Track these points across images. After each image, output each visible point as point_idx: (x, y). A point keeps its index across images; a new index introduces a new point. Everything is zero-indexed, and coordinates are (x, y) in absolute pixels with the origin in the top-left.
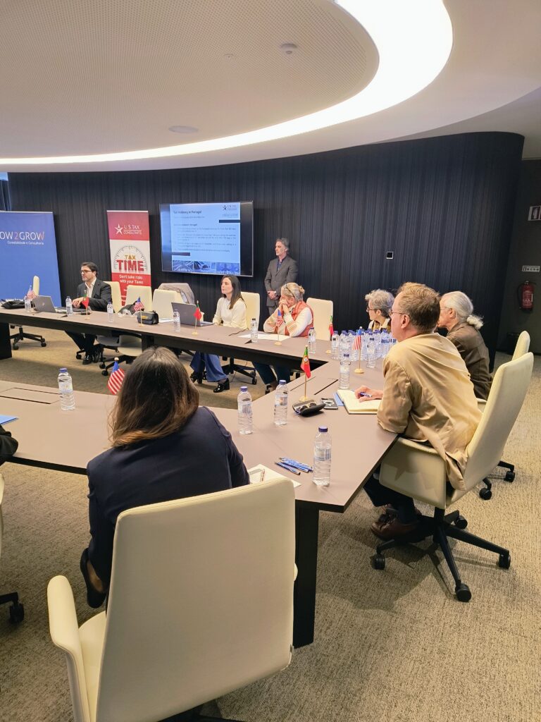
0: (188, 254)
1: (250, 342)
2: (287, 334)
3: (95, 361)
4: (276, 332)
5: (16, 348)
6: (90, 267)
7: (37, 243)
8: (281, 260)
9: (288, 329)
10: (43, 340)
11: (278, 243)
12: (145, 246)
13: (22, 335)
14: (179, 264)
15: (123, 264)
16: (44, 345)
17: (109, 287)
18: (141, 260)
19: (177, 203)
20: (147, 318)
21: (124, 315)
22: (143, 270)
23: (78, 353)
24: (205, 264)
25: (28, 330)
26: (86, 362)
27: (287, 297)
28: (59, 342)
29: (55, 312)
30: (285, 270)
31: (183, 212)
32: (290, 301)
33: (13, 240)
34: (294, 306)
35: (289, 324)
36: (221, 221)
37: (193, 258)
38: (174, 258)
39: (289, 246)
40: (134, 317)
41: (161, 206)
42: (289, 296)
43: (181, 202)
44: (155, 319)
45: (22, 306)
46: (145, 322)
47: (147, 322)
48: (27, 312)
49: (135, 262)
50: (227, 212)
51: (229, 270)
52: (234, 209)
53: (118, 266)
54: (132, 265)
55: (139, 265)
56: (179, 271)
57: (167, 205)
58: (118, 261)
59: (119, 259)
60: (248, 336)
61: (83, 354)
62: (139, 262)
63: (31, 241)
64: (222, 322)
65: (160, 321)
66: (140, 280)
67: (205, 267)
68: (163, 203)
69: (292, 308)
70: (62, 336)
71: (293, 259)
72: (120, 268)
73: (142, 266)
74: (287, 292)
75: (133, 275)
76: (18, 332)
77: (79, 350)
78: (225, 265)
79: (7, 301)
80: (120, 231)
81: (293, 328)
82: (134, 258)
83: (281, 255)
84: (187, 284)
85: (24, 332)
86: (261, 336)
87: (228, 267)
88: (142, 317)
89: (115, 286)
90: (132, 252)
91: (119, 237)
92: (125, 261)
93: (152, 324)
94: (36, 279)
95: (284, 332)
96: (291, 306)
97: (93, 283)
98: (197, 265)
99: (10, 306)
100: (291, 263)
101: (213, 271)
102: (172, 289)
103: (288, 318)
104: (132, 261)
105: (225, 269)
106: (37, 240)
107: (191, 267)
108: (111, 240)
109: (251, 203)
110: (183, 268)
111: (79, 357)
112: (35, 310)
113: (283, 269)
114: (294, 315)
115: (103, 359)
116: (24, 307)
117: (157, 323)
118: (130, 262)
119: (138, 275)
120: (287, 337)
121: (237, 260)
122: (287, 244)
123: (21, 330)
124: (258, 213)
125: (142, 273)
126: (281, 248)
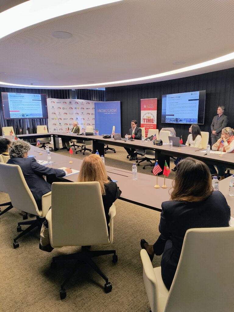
0: (173, 115)
1: (206, 154)
2: (225, 151)
3: (134, 160)
4: (218, 150)
5: (106, 153)
6: (135, 123)
7: (114, 113)
8: (219, 116)
9: (225, 149)
10: (114, 150)
11: (219, 108)
12: (155, 113)
13: (108, 148)
14: (168, 120)
15: (145, 120)
16: (115, 152)
17: (141, 130)
18: (153, 118)
19: (169, 94)
20: (158, 142)
21: (147, 141)
22: (153, 122)
23: (128, 156)
24: (181, 119)
25: (110, 146)
26: (131, 160)
27: (225, 134)
28: (120, 151)
29: (121, 140)
30: (221, 121)
31: (172, 98)
32: (227, 136)
33: (106, 112)
34: (229, 138)
35: (226, 147)
36: (189, 100)
37: (175, 117)
38: (167, 117)
39: (225, 110)
40: (152, 142)
41: (163, 96)
42: (226, 134)
43: (171, 93)
44: (161, 143)
45: (110, 137)
46: (157, 144)
47: (158, 144)
48: (111, 140)
49: (150, 119)
50: (193, 96)
51: (192, 122)
52: (196, 95)
53: (143, 121)
54: (149, 120)
55: (152, 120)
56: (169, 122)
57: (165, 95)
58: (144, 119)
59: (144, 118)
60: (205, 152)
61: (130, 157)
62: (152, 119)
63: (112, 112)
64: (190, 145)
65: (163, 144)
66: (152, 127)
67: (181, 120)
68: (164, 94)
69: (227, 139)
70: (122, 149)
71: (226, 115)
72: (144, 122)
73: (153, 121)
74: (225, 132)
75: (149, 124)
76: (106, 147)
77: (128, 155)
78: (190, 119)
79: (105, 135)
80: (145, 107)
81: (228, 149)
82: (150, 117)
83: (219, 114)
84: (173, 128)
85: (109, 147)
86: (211, 152)
87: (191, 120)
88: (156, 142)
89: (143, 129)
90: (149, 115)
91: (145, 109)
92: (146, 119)
93: (160, 145)
94: (114, 127)
95: (223, 150)
96: (227, 138)
97: (135, 128)
98: (177, 120)
99: (106, 137)
100: (225, 117)
101: (184, 122)
102: (167, 130)
103: (226, 144)
104: (149, 119)
105: (190, 121)
106: (114, 112)
107: (174, 121)
108: (141, 111)
109: (205, 91)
110: (170, 121)
111: (128, 158)
112: (115, 139)
113: (220, 121)
114: (229, 142)
115: (137, 159)
116: (110, 138)
117: (162, 145)
118: (148, 119)
119: (151, 124)
120: (225, 153)
121: (196, 117)
122: (224, 108)
123: (107, 146)
124: (208, 95)
125: (153, 123)
126: (220, 110)
